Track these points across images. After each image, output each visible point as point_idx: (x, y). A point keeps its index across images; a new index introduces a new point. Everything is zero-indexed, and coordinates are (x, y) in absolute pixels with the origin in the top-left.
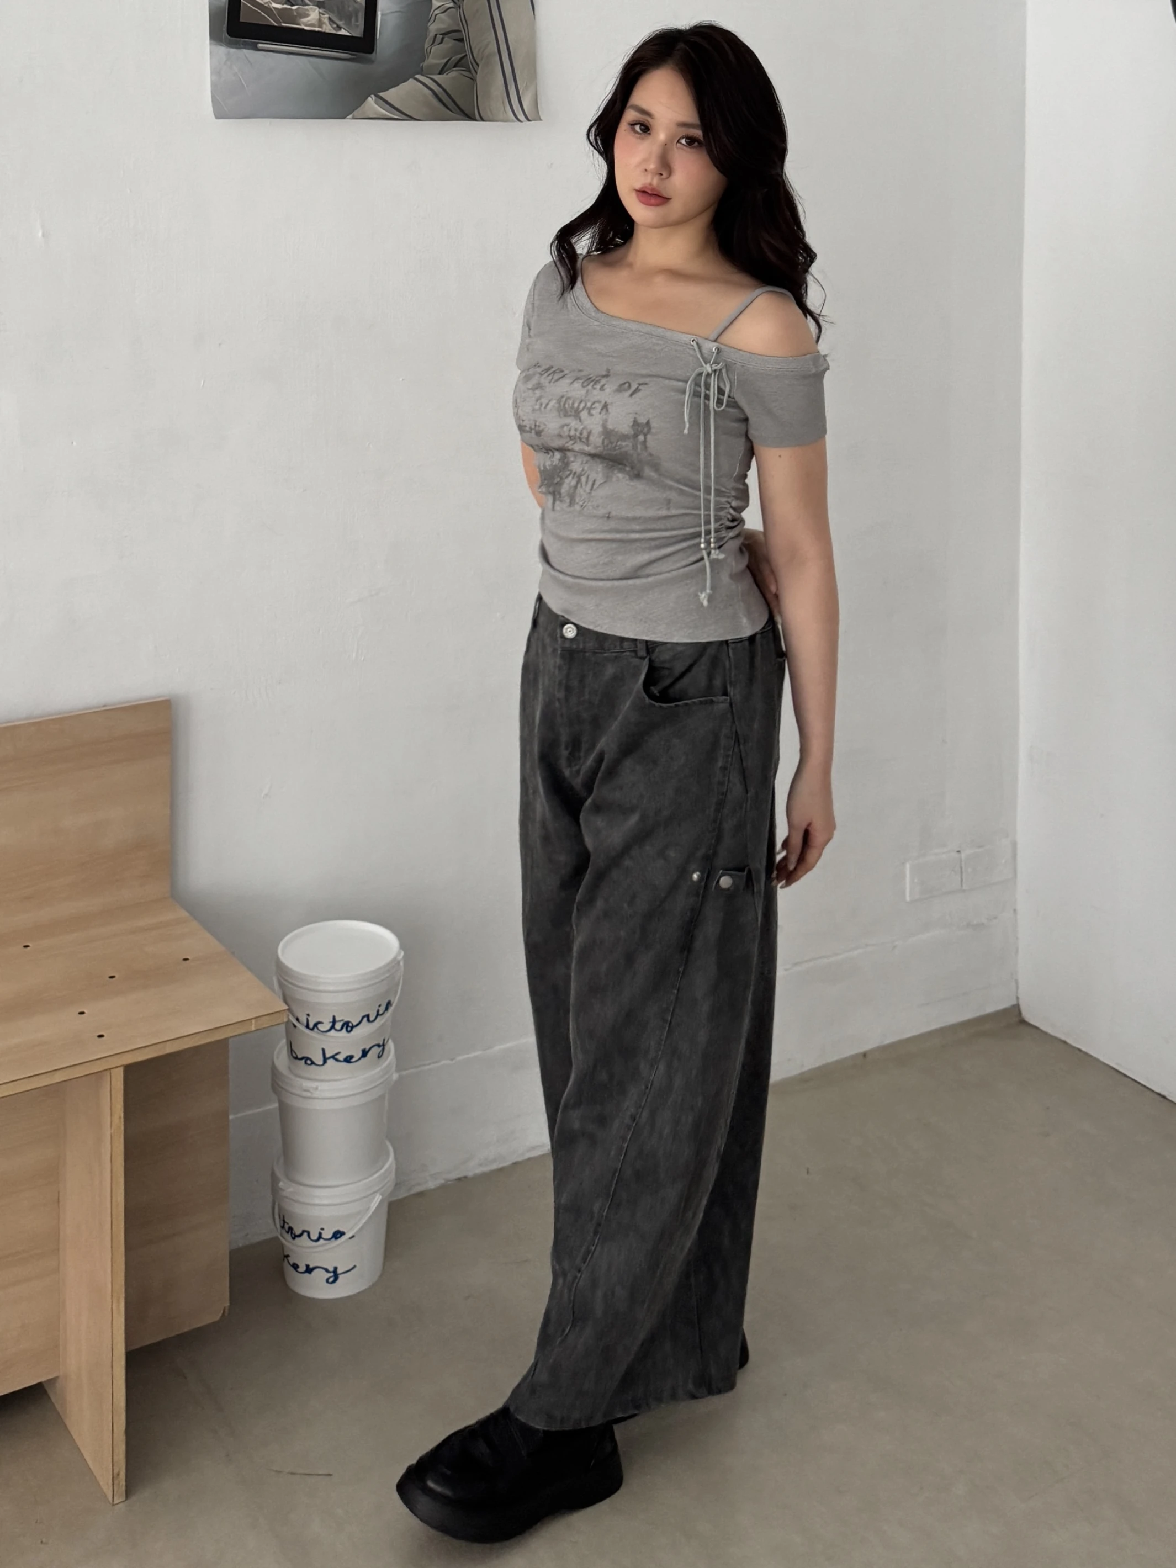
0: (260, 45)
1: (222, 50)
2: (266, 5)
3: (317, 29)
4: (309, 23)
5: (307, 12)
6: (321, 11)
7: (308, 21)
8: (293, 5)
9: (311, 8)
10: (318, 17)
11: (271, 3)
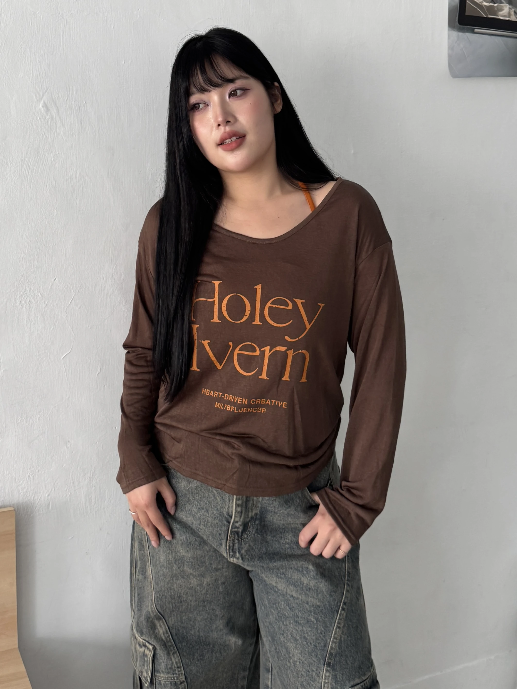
0: (476, 30)
1: (455, 34)
2: (480, 4)
3: (507, 19)
4: (503, 15)
5: (503, 8)
6: (510, 7)
7: (503, 13)
8: (495, 3)
9: (505, 5)
10: (508, 11)
11: (483, 3)
